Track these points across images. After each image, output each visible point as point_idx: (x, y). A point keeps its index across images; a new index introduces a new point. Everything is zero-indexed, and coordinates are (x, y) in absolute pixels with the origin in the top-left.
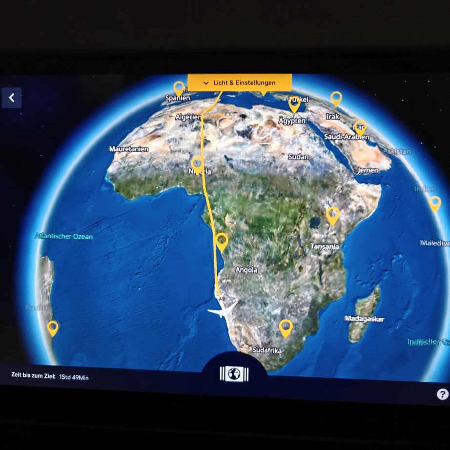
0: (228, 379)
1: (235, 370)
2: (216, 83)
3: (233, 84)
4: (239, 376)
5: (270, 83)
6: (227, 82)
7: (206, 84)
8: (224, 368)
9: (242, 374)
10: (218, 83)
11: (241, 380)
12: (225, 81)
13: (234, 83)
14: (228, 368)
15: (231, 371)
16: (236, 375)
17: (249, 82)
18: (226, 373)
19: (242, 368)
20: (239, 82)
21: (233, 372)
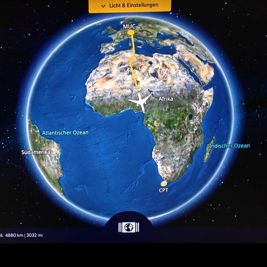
0: (124, 231)
1: (129, 224)
2: (111, 6)
3: (124, 6)
4: (132, 229)
5: (154, 5)
6: (120, 5)
7: (103, 7)
8: (121, 223)
9: (134, 227)
10: (113, 6)
11: (133, 231)
12: (119, 4)
13: (126, 5)
14: (124, 224)
15: (126, 226)
16: (130, 228)
17: (137, 4)
18: (123, 227)
19: (134, 223)
20: (130, 4)
21: (128, 226)
